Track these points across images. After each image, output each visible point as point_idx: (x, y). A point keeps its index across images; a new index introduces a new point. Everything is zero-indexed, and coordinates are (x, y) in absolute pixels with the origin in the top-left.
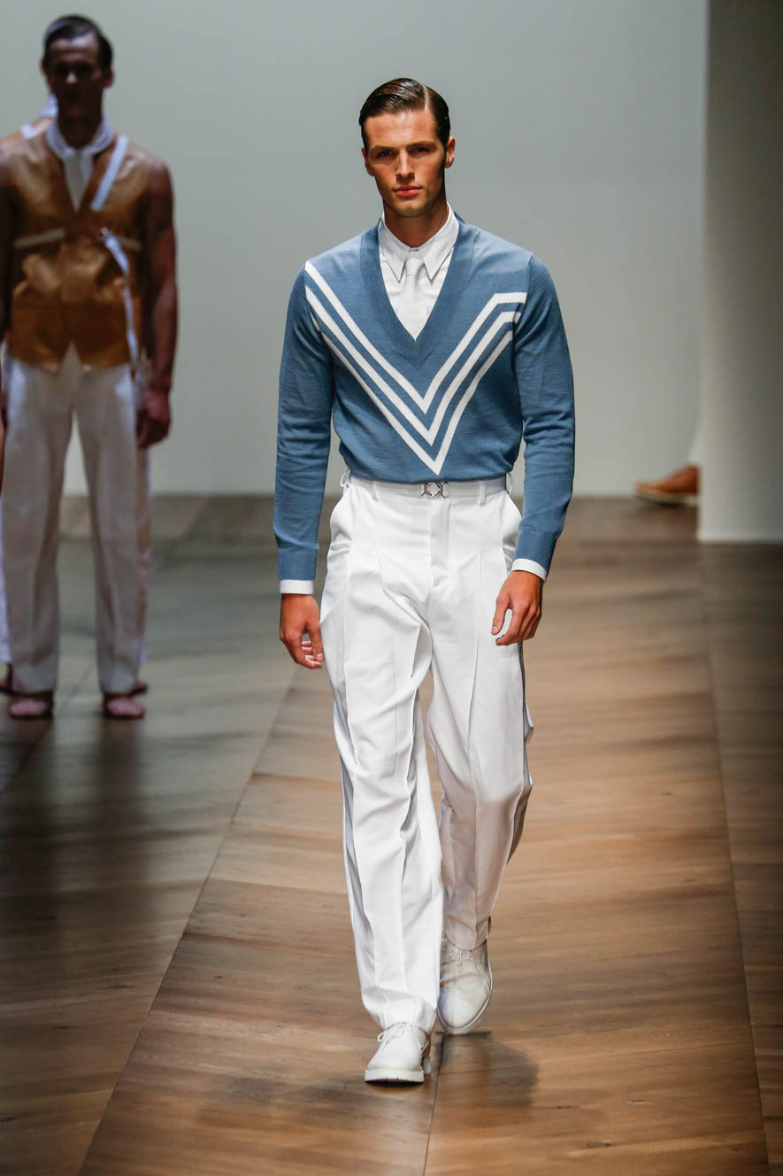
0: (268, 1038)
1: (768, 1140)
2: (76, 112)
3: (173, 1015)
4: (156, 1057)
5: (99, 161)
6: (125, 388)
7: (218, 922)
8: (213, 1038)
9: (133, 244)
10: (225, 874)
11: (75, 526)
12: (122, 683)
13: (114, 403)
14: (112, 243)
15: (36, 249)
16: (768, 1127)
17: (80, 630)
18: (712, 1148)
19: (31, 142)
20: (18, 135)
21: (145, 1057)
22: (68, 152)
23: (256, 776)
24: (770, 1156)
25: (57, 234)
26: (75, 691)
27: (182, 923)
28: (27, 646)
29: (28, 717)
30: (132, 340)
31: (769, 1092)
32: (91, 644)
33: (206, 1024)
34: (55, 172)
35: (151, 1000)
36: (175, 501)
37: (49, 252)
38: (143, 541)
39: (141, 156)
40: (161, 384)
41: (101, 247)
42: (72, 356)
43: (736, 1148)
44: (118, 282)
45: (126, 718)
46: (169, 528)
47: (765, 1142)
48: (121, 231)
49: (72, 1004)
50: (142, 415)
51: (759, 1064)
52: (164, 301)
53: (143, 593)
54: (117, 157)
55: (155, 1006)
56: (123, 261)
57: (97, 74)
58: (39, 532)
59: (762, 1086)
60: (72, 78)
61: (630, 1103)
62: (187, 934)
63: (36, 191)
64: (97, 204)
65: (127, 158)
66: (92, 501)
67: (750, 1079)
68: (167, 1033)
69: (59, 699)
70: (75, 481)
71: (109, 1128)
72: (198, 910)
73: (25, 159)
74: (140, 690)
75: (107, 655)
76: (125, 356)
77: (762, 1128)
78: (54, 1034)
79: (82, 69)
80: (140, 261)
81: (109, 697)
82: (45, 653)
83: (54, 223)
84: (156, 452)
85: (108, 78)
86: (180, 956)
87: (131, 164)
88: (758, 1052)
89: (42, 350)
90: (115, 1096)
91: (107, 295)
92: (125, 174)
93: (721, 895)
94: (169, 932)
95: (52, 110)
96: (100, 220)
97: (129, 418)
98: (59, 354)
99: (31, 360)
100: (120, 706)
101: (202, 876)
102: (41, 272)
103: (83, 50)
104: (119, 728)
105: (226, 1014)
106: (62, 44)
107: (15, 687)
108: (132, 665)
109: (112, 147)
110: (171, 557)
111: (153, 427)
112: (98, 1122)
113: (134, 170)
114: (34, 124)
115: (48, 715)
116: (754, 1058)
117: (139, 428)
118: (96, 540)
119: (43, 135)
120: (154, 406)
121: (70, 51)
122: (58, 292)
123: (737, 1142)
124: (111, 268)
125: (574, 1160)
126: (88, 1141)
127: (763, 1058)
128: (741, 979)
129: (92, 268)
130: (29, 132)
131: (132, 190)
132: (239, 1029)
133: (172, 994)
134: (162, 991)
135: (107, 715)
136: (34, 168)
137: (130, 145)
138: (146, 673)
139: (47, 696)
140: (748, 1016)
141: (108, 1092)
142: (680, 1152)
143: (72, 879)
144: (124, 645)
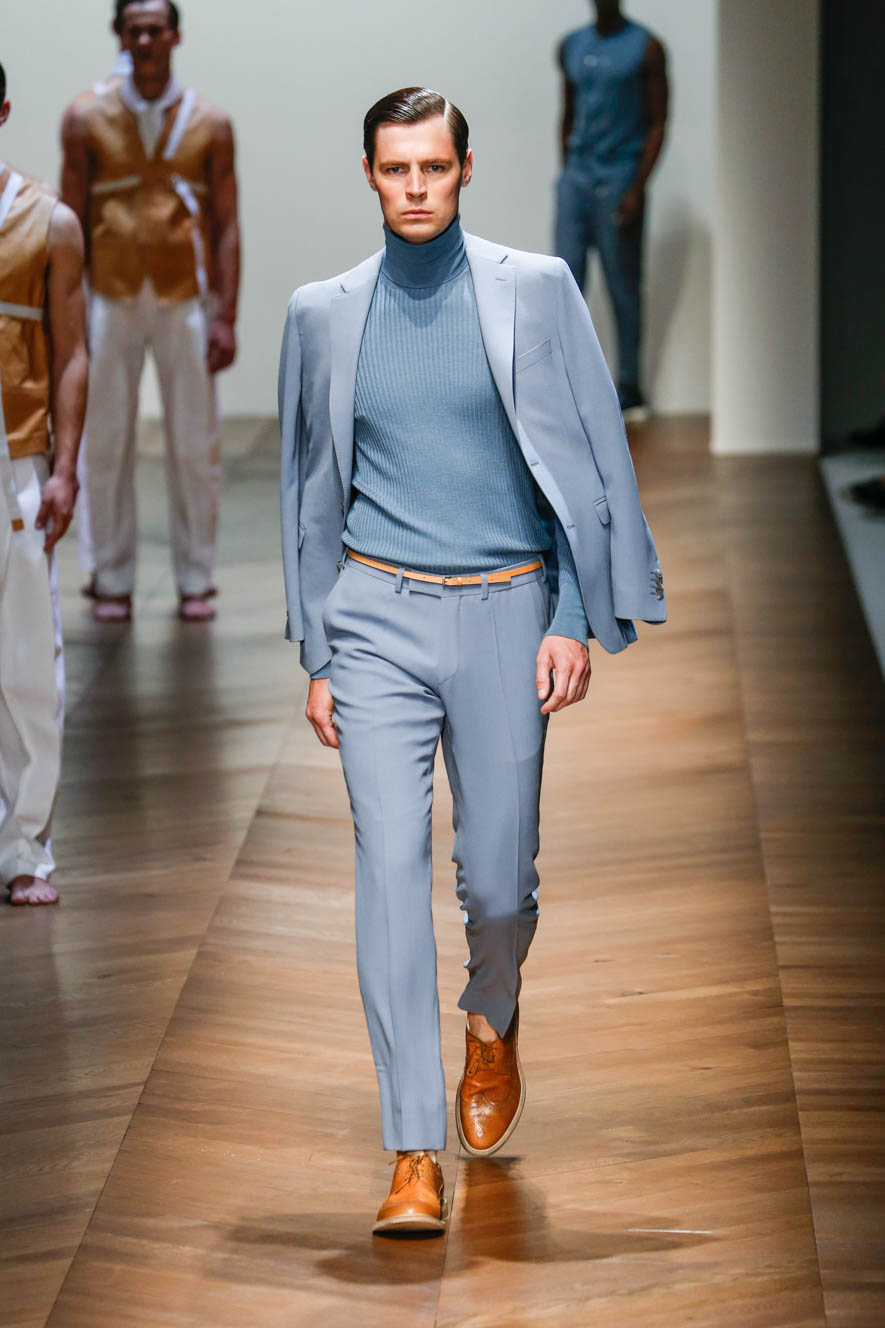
1: (783, 985)
2: (149, 69)
3: (249, 884)
4: (235, 922)
5: (170, 114)
6: (196, 319)
7: (287, 802)
8: (286, 904)
9: (201, 188)
10: (292, 758)
11: (152, 446)
12: (196, 586)
13: (186, 333)
14: (183, 188)
15: (113, 195)
16: (782, 975)
17: (156, 540)
18: (731, 995)
20: (90, 92)
21: (225, 921)
22: (141, 107)
24: (784, 1000)
25: (132, 181)
26: (152, 595)
27: (253, 803)
28: (109, 553)
29: (112, 620)
30: (201, 276)
31: (784, 943)
32: (166, 553)
33: (279, 892)
34: (129, 124)
35: (229, 871)
36: (241, 423)
37: (127, 197)
38: (215, 457)
39: (206, 109)
40: (228, 316)
41: (172, 192)
42: (147, 291)
43: (754, 993)
44: (188, 223)
45: (198, 618)
46: (236, 446)
47: (780, 988)
48: (190, 176)
49: (156, 875)
50: (213, 344)
51: (774, 920)
52: (228, 241)
53: (214, 506)
54: (184, 112)
55: (234, 876)
56: (192, 205)
57: (167, 35)
58: (119, 450)
59: (777, 939)
60: (144, 39)
61: (660, 956)
62: (260, 813)
63: (113, 140)
64: (170, 153)
65: (195, 110)
66: (167, 422)
67: (767, 933)
68: (245, 900)
69: (138, 603)
70: (150, 403)
71: (195, 984)
72: (268, 790)
74: (211, 593)
75: (183, 560)
76: (194, 291)
77: (777, 975)
78: (144, 901)
79: (154, 30)
80: (207, 203)
81: (185, 599)
82: (124, 559)
83: (130, 170)
84: (224, 378)
85: (176, 38)
86: (252, 832)
87: (198, 116)
88: (773, 909)
89: (119, 285)
90: (200, 955)
91: (177, 236)
92: (192, 125)
93: (738, 770)
94: (241, 808)
95: (127, 68)
96: (172, 167)
97: (200, 347)
98: (134, 288)
99: (110, 294)
100: (193, 608)
101: (271, 761)
102: (120, 217)
103: (151, 14)
104: (193, 628)
105: (297, 882)
106: (133, 8)
107: (100, 590)
108: (205, 569)
109: (179, 102)
110: (237, 473)
111: (221, 356)
112: (185, 979)
113: (201, 122)
114: (108, 81)
115: (128, 618)
116: (768, 913)
117: (209, 355)
118: (171, 460)
119: (119, 92)
120: (222, 335)
121: (144, 14)
123: (754, 988)
124: (182, 211)
125: (609, 1007)
126: (176, 995)
127: (778, 914)
128: (756, 845)
129: (164, 209)
130: (101, 89)
131: (200, 139)
132: (308, 896)
133: (245, 866)
134: (239, 862)
135: (182, 617)
136: (111, 121)
137: (197, 100)
139: (126, 600)
140: (762, 875)
141: (192, 953)
142: (705, 999)
143: (153, 764)
144: (199, 552)
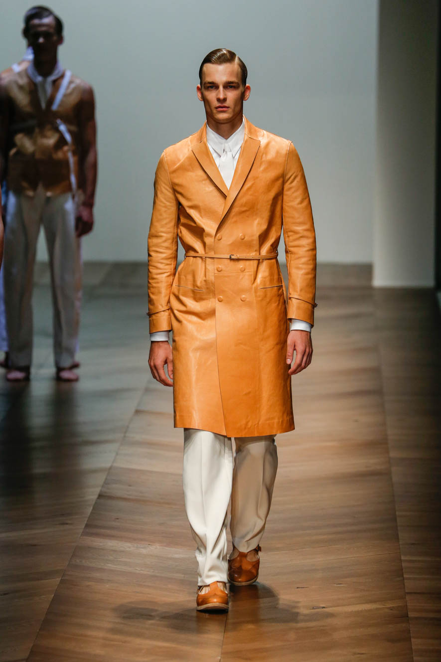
0: (144, 551)
1: (408, 604)
2: (43, 57)
3: (93, 539)
4: (84, 561)
5: (56, 84)
6: (70, 206)
7: (117, 490)
8: (115, 551)
9: (73, 128)
10: (121, 464)
11: (42, 279)
12: (66, 362)
13: (64, 213)
14: (63, 128)
15: (22, 130)
16: (408, 597)
17: (44, 334)
18: (377, 609)
19: (19, 74)
20: (10, 70)
21: (78, 561)
22: (39, 79)
23: (138, 412)
24: (409, 613)
25: (33, 123)
26: (41, 366)
27: (98, 490)
29: (17, 380)
30: (73, 179)
31: (409, 579)
33: (111, 544)
34: (33, 90)
35: (81, 531)
36: (94, 266)
37: (29, 131)
38: (79, 286)
39: (77, 81)
40: (89, 203)
41: (57, 130)
42: (40, 189)
43: (391, 609)
44: (66, 148)
45: (69, 381)
46: (92, 280)
47: (407, 606)
49: (40, 533)
50: (79, 219)
51: (404, 565)
52: (90, 158)
53: (77, 314)
54: (65, 82)
55: (85, 534)
56: (68, 137)
57: (55, 38)
59: (405, 576)
60: (41, 40)
61: (336, 585)
62: (100, 496)
63: (22, 99)
64: (55, 107)
65: (71, 82)
66: (51, 264)
67: (399, 572)
68: (89, 548)
70: (42, 254)
71: (58, 599)
72: (106, 483)
73: (16, 82)
74: (76, 366)
76: (69, 188)
77: (405, 598)
78: (30, 549)
79: (47, 35)
80: (77, 137)
81: (59, 369)
82: (25, 346)
83: (31, 117)
84: (86, 240)
85: (60, 40)
86: (96, 507)
87: (72, 86)
88: (403, 558)
89: (25, 184)
90: (62, 582)
91: (60, 155)
92: (69, 91)
93: (384, 474)
94: (91, 495)
95: (31, 57)
96: (56, 115)
97: (72, 221)
98: (34, 186)
100: (66, 375)
101: (108, 465)
102: (25, 143)
103: (47, 25)
104: (65, 386)
105: (120, 538)
106: (36, 21)
107: (10, 363)
108: (71, 352)
109: (62, 76)
110: (92, 295)
111: (84, 226)
112: (53, 596)
113: (74, 89)
114: (19, 64)
115: (27, 379)
116: (401, 561)
117: (77, 226)
118: (53, 286)
119: (26, 70)
120: (85, 214)
121: (41, 25)
122: (33, 154)
123: (391, 606)
124: (62, 141)
125: (305, 615)
126: (47, 606)
127: (406, 561)
128: (394, 519)
129: (51, 141)
130: (17, 68)
131: (73, 100)
132: (127, 546)
133: (93, 527)
134: (87, 526)
135: (58, 379)
136: (21, 88)
137: (72, 76)
138: (79, 357)
139: (26, 369)
140: (396, 538)
141: (59, 579)
142: (361, 611)
143: (40, 467)
144: (67, 342)
